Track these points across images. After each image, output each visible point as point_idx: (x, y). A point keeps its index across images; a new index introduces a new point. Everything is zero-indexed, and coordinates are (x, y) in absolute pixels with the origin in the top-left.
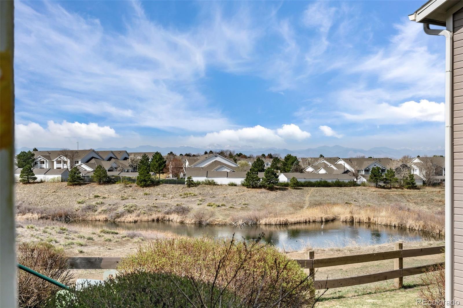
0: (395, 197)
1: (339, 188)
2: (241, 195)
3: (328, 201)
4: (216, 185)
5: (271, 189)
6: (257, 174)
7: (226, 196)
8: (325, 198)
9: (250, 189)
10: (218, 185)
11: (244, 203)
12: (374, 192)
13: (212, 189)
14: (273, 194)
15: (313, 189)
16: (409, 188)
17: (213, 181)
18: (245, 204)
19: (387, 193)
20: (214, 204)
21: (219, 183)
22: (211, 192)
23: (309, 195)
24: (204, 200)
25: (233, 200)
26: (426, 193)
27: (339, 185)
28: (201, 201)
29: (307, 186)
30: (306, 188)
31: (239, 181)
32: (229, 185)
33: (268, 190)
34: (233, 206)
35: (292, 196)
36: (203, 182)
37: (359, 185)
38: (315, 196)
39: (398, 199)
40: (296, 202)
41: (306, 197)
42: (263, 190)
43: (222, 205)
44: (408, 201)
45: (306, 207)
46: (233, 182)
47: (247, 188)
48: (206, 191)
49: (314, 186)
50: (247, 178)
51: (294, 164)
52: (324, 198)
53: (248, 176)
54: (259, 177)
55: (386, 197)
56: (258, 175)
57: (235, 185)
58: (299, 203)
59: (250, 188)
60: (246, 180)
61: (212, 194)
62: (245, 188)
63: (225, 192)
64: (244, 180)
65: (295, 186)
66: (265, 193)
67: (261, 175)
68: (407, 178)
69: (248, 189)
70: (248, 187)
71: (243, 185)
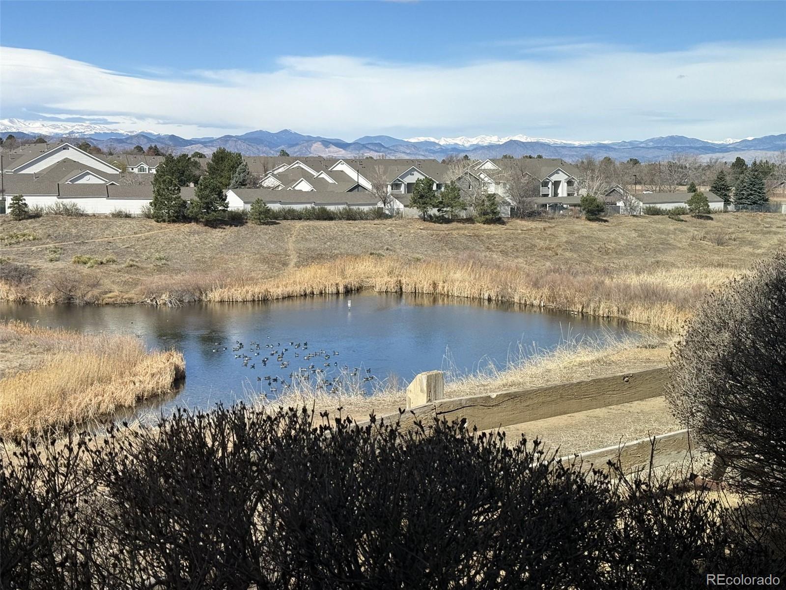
0: (463, 240)
1: (350, 222)
2: (147, 239)
3: (335, 249)
4: (82, 215)
5: (213, 224)
6: (179, 190)
7: (111, 239)
8: (329, 243)
9: (164, 225)
10: (87, 215)
11: (157, 255)
12: (422, 231)
13: (76, 225)
14: (218, 235)
15: (298, 224)
16: (488, 222)
17: (74, 205)
18: (161, 259)
19: (447, 232)
20: (89, 259)
21: (90, 211)
22: (74, 231)
23: (294, 238)
24: (61, 249)
25: (129, 249)
26: (520, 231)
27: (350, 216)
28: (55, 252)
29: (285, 218)
30: (284, 223)
31: (137, 206)
32: (113, 215)
33: (206, 225)
34: (135, 263)
35: (258, 240)
36: (49, 208)
37: (391, 217)
38: (306, 239)
39: (470, 244)
40: (269, 254)
41: (287, 242)
42: (194, 226)
43: (108, 261)
44: (488, 248)
45: (292, 264)
46: (123, 210)
47: (158, 222)
48: (60, 231)
49: (300, 219)
50: (156, 199)
51: (238, 170)
52: (325, 244)
53: (159, 195)
54: (183, 198)
55: (446, 241)
56: (180, 194)
57: (128, 216)
58: (276, 255)
59: (164, 221)
60: (154, 204)
61: (78, 237)
62: (153, 223)
63: (107, 232)
64: (149, 205)
65: (263, 219)
66: (198, 233)
67: (189, 193)
68: (483, 201)
69: (159, 224)
70: (158, 218)
71: (148, 216)
